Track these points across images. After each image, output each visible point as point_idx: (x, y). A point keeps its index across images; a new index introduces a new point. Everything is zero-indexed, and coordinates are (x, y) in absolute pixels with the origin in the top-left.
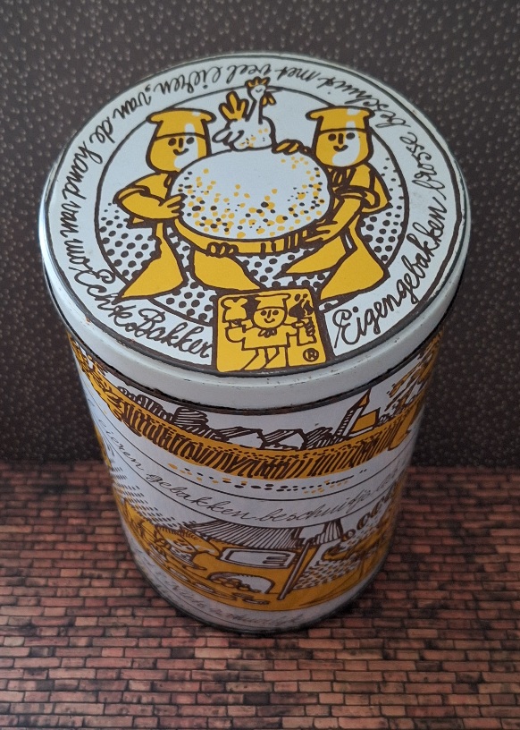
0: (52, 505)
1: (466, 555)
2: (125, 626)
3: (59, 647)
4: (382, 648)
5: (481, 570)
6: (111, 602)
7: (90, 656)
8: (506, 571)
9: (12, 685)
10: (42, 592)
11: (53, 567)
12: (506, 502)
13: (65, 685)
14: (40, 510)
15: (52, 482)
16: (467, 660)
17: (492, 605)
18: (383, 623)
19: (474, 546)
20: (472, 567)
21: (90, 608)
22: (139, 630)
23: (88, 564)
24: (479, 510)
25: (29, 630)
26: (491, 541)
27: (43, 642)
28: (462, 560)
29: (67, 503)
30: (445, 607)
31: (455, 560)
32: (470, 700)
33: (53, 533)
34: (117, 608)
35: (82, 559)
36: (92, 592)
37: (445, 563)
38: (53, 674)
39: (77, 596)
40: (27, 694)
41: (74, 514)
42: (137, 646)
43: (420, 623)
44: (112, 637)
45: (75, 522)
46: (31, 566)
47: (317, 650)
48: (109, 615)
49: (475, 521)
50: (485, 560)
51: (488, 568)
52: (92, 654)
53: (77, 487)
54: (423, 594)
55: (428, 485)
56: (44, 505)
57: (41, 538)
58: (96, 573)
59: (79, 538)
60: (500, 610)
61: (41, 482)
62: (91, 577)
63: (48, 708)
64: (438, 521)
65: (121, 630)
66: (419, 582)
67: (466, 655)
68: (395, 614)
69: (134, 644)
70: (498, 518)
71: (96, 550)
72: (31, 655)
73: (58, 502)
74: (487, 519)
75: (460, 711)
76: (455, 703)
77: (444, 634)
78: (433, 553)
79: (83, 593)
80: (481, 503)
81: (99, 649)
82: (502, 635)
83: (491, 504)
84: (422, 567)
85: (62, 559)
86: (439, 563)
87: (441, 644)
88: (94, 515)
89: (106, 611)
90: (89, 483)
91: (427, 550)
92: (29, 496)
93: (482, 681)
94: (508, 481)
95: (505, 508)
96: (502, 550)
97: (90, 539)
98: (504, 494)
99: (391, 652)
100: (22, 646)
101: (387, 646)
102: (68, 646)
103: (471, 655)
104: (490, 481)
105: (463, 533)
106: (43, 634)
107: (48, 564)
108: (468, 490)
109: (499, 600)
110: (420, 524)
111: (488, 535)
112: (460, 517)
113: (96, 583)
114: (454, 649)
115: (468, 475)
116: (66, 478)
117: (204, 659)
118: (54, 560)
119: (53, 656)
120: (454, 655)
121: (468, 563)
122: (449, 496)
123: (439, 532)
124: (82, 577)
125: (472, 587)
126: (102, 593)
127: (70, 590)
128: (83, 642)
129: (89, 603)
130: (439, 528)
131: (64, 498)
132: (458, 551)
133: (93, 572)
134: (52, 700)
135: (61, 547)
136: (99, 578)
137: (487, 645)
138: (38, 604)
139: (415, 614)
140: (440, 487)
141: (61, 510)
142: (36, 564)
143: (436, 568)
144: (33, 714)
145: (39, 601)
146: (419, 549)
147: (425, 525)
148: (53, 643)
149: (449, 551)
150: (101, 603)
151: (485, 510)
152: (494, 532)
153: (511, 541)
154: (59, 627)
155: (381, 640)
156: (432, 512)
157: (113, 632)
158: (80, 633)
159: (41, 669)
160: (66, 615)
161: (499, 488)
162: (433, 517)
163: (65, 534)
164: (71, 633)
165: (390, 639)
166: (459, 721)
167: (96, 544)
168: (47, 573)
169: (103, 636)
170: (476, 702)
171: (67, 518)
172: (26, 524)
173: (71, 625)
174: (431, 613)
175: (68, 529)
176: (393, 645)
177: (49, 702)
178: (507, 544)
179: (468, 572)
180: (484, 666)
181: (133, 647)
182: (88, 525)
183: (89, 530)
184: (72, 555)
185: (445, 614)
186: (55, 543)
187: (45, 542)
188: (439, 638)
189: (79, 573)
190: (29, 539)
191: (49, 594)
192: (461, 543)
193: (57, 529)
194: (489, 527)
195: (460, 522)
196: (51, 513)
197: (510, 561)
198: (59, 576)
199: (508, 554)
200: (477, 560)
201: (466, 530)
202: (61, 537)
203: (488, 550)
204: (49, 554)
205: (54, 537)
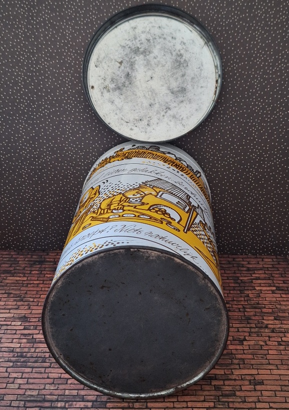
0: (37, 269)
1: (240, 290)
3: (38, 326)
9: (15, 341)
10: (31, 303)
11: (37, 294)
12: (261, 269)
13: (41, 341)
14: (31, 271)
15: (38, 260)
16: (238, 331)
17: (252, 310)
19: (245, 287)
20: (243, 295)
24: (248, 272)
25: (24, 319)
26: (253, 285)
27: (31, 324)
28: (239, 292)
29: (45, 268)
31: (235, 292)
32: (238, 347)
33: (37, 280)
37: (230, 293)
38: (35, 336)
40: (22, 344)
41: (49, 273)
45: (48, 276)
46: (26, 293)
49: (245, 276)
50: (250, 292)
51: (250, 296)
53: (51, 262)
56: (33, 269)
57: (32, 282)
61: (32, 259)
63: (33, 350)
64: (227, 277)
70: (257, 276)
72: (24, 329)
73: (40, 268)
74: (251, 276)
75: (234, 352)
76: (232, 348)
80: (249, 269)
82: (256, 322)
85: (41, 290)
92: (26, 265)
93: (245, 340)
94: (263, 261)
95: (261, 272)
96: (257, 288)
98: (261, 266)
100: (21, 325)
104: (253, 261)
105: (239, 281)
106: (31, 320)
107: (35, 293)
108: (243, 265)
109: (255, 308)
111: (252, 282)
115: (243, 258)
116: (45, 258)
118: (37, 291)
119: (36, 329)
121: (241, 293)
122: (233, 266)
123: (228, 281)
125: (243, 303)
130: (228, 279)
131: (44, 266)
134: (34, 346)
135: (41, 286)
138: (29, 308)
140: (229, 263)
141: (42, 271)
142: (28, 292)
144: (25, 352)
145: (30, 307)
148: (36, 324)
149: (232, 288)
151: (250, 272)
153: (262, 285)
154: (39, 318)
156: (225, 273)
159: (29, 334)
161: (258, 264)
162: (225, 275)
166: (233, 356)
168: (34, 296)
170: (242, 348)
171: (45, 274)
172: (24, 276)
175: (45, 278)
177: (33, 347)
178: (260, 286)
179: (241, 297)
180: (247, 334)
186: (38, 284)
190: (25, 282)
191: (35, 304)
192: (238, 285)
193: (39, 279)
194: (252, 279)
195: (238, 277)
196: (37, 272)
197: (262, 293)
198: (40, 298)
199: (261, 290)
200: (246, 292)
201: (241, 280)
202: (41, 282)
203: (252, 288)
204: (35, 289)
205: (38, 282)
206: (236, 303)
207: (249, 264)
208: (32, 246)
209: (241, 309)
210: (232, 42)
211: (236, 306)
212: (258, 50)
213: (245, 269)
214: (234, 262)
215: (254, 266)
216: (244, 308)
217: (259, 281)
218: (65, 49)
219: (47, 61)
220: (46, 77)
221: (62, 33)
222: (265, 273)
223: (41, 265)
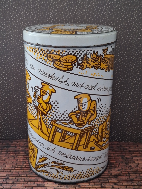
0: (5, 150)
1: (126, 163)
2: (24, 179)
3: (3, 183)
4: (101, 185)
5: (131, 166)
6: (20, 173)
7: (12, 186)
8: (138, 167)
11: (4, 165)
12: (137, 151)
14: (2, 152)
15: (6, 145)
17: (134, 175)
18: (101, 179)
19: (128, 161)
20: (128, 166)
21: (14, 174)
22: (28, 180)
23: (14, 164)
24: (130, 153)
26: (133, 160)
28: (125, 164)
29: (10, 150)
30: (120, 175)
31: (123, 164)
33: (5, 157)
34: (22, 174)
35: (13, 163)
36: (15, 171)
37: (120, 165)
39: (10, 171)
41: (12, 153)
42: (27, 184)
43: (113, 179)
44: (19, 181)
45: (11, 154)
47: (81, 185)
48: (19, 176)
49: (128, 155)
50: (132, 164)
51: (132, 166)
52: (13, 185)
53: (13, 147)
54: (113, 172)
55: (115, 147)
56: (3, 150)
57: (1, 158)
58: (17, 166)
59: (12, 158)
60: (136, 176)
61: (3, 145)
62: (15, 167)
64: (118, 155)
65: (22, 180)
66: (112, 169)
67: (126, 187)
68: (105, 177)
69: (26, 183)
70: (135, 155)
71: (17, 161)
73: (7, 150)
74: (132, 155)
77: (120, 182)
78: (116, 162)
79: (12, 171)
80: (130, 151)
81: (16, 184)
82: (137, 182)
83: (133, 152)
84: (113, 166)
85: (7, 163)
86: (118, 165)
87: (119, 184)
88: (17, 153)
89: (19, 175)
90: (16, 145)
91: (115, 162)
94: (138, 146)
95: (137, 153)
96: (136, 162)
97: (16, 158)
99: (104, 186)
101: (102, 184)
102: (6, 183)
103: (128, 187)
104: (133, 146)
105: (125, 158)
107: (3, 164)
108: (126, 148)
109: (136, 174)
110: (112, 156)
111: (133, 158)
112: (124, 154)
113: (16, 168)
114: (123, 185)
115: (126, 145)
116: (10, 145)
117: (47, 187)
118: (4, 163)
119: (1, 186)
120: (123, 187)
121: (126, 165)
122: (121, 150)
123: (118, 158)
124: (12, 167)
125: (128, 170)
126: (18, 171)
127: (8, 170)
128: (11, 182)
129: (13, 173)
130: (118, 157)
132: (123, 162)
133: (16, 166)
135: (7, 160)
136: (17, 167)
137: (132, 184)
139: (111, 177)
140: (118, 147)
141: (8, 152)
143: (117, 166)
146: (112, 162)
147: (114, 156)
148: (2, 183)
149: (121, 162)
150: (17, 173)
151: (131, 153)
152: (134, 158)
153: (139, 160)
154: (4, 179)
155: (101, 183)
156: (116, 153)
157: (20, 180)
158: (10, 180)
160: (6, 176)
161: (135, 148)
162: (116, 154)
163: (8, 157)
164: (7, 180)
165: (103, 183)
167: (17, 159)
168: (2, 166)
169: (17, 181)
171: (9, 154)
173: (8, 178)
174: (116, 177)
176: (104, 184)
178: (138, 161)
179: (127, 167)
181: (26, 184)
182: (15, 155)
183: (16, 156)
184: (10, 162)
185: (120, 177)
186: (5, 159)
187: (2, 159)
188: (118, 182)
189: (11, 166)
191: (2, 171)
192: (124, 160)
193: (6, 156)
194: (132, 157)
195: (124, 156)
196: (5, 152)
197: (139, 165)
198: (5, 167)
199: (138, 163)
200: (129, 164)
201: (126, 157)
202: (7, 158)
203: (132, 162)
204: (3, 162)
205: (5, 158)
206: (124, 171)
207: (130, 148)
208: (3, 137)
209: (127, 174)
210: (119, 18)
211: (124, 173)
212: (135, 23)
213: (127, 151)
214: (121, 147)
215: (133, 149)
216: (129, 173)
217: (137, 158)
218: (22, 23)
219: (11, 30)
220: (11, 40)
221: (20, 14)
222: (140, 153)
223: (8, 148)
